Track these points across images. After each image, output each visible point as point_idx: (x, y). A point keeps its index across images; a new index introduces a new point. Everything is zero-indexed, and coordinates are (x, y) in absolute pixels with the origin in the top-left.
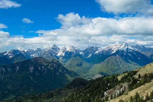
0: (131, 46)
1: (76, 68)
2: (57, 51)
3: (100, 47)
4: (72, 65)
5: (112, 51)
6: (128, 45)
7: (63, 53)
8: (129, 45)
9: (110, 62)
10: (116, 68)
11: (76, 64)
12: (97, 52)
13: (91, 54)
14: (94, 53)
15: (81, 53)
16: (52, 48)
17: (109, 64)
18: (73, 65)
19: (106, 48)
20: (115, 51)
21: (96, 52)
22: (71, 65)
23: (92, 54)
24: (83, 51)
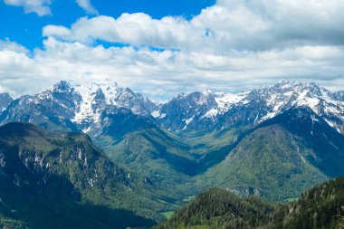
0: (329, 94)
1: (147, 164)
2: (73, 105)
3: (223, 96)
4: (132, 155)
5: (268, 108)
6: (319, 91)
7: (94, 112)
8: (325, 90)
9: (268, 145)
10: (289, 165)
11: (146, 151)
12: (213, 112)
13: (191, 119)
14: (202, 114)
15: (156, 114)
16: (55, 94)
17: (265, 154)
18: (136, 155)
19: (243, 100)
20: (276, 108)
21: (208, 113)
22: (128, 153)
23: (197, 118)
24: (164, 109)
